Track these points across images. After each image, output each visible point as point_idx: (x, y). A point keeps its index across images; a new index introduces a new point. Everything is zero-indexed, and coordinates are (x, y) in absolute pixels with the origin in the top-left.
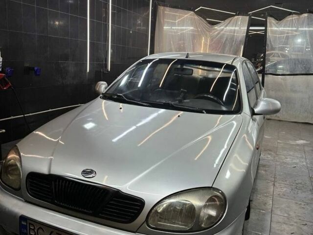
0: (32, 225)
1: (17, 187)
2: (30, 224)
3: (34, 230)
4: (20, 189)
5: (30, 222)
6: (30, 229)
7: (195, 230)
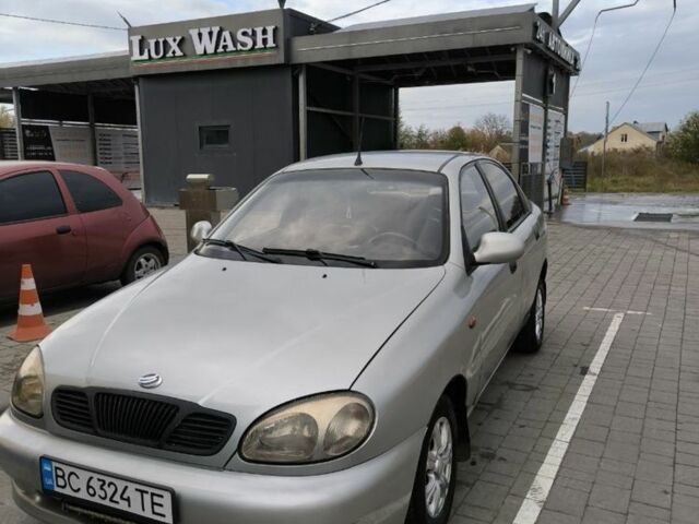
0: (60, 469)
1: (37, 413)
2: (57, 468)
3: (63, 477)
4: (41, 416)
5: (58, 465)
6: (57, 476)
7: (319, 458)
